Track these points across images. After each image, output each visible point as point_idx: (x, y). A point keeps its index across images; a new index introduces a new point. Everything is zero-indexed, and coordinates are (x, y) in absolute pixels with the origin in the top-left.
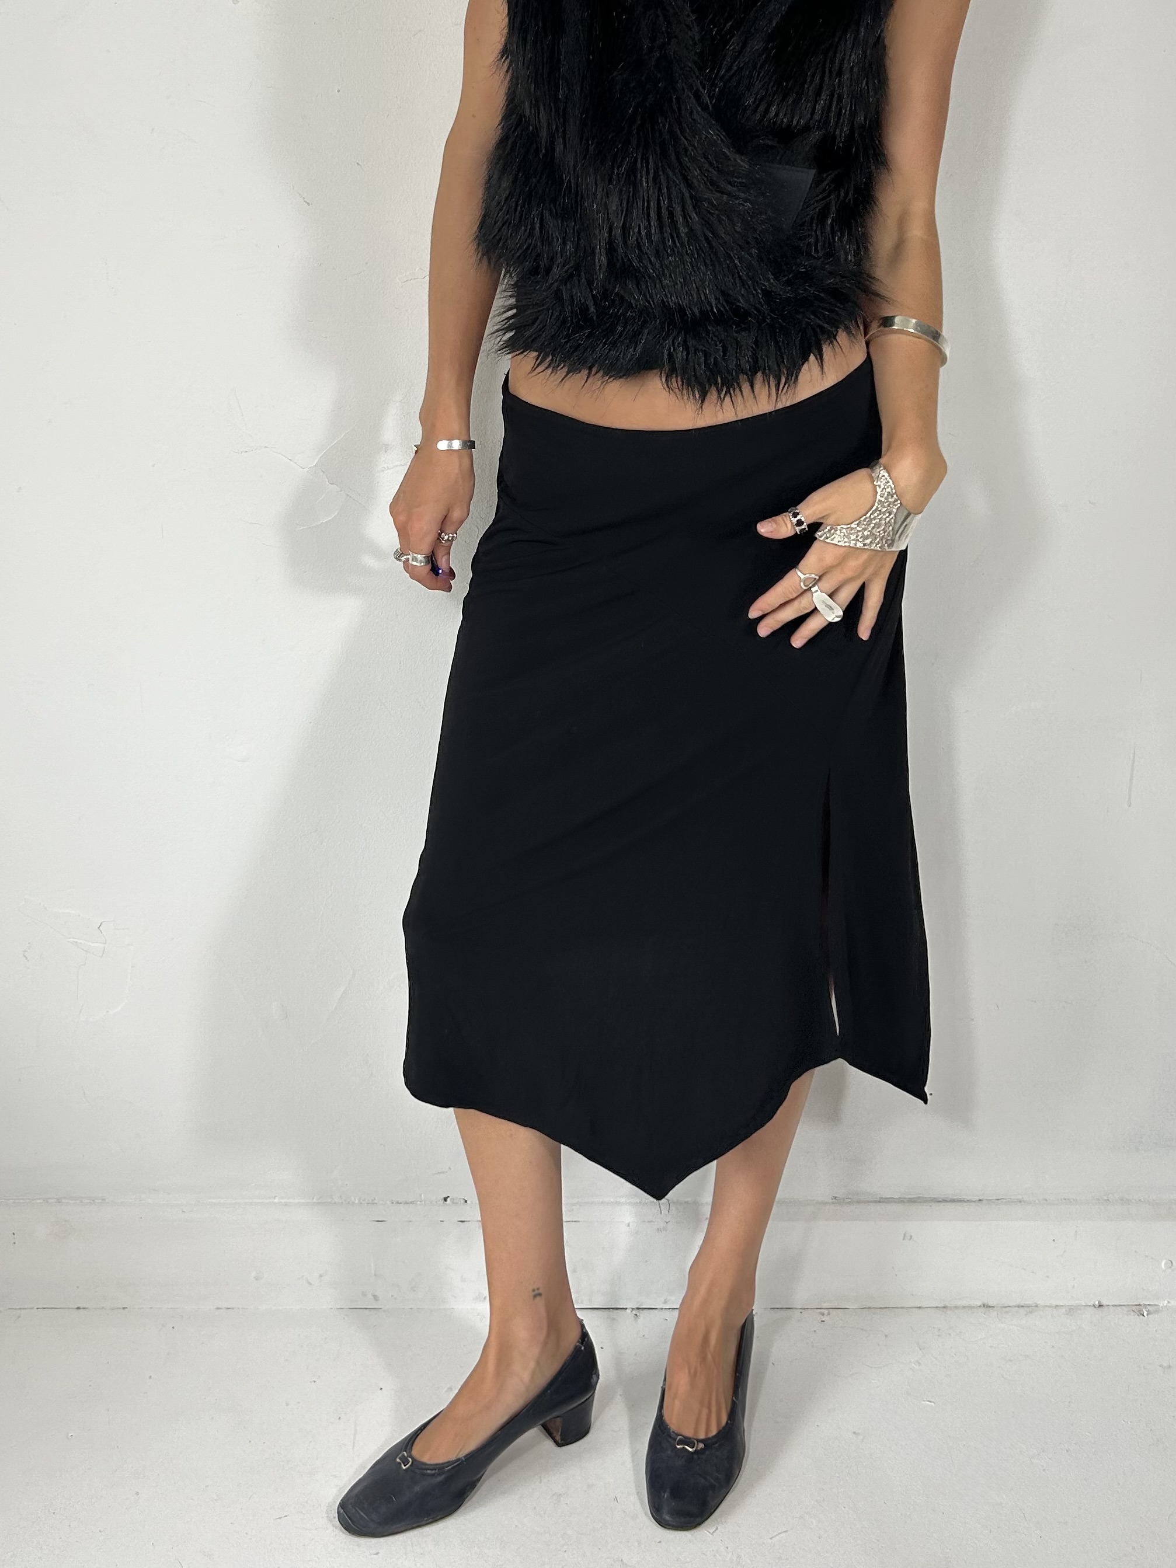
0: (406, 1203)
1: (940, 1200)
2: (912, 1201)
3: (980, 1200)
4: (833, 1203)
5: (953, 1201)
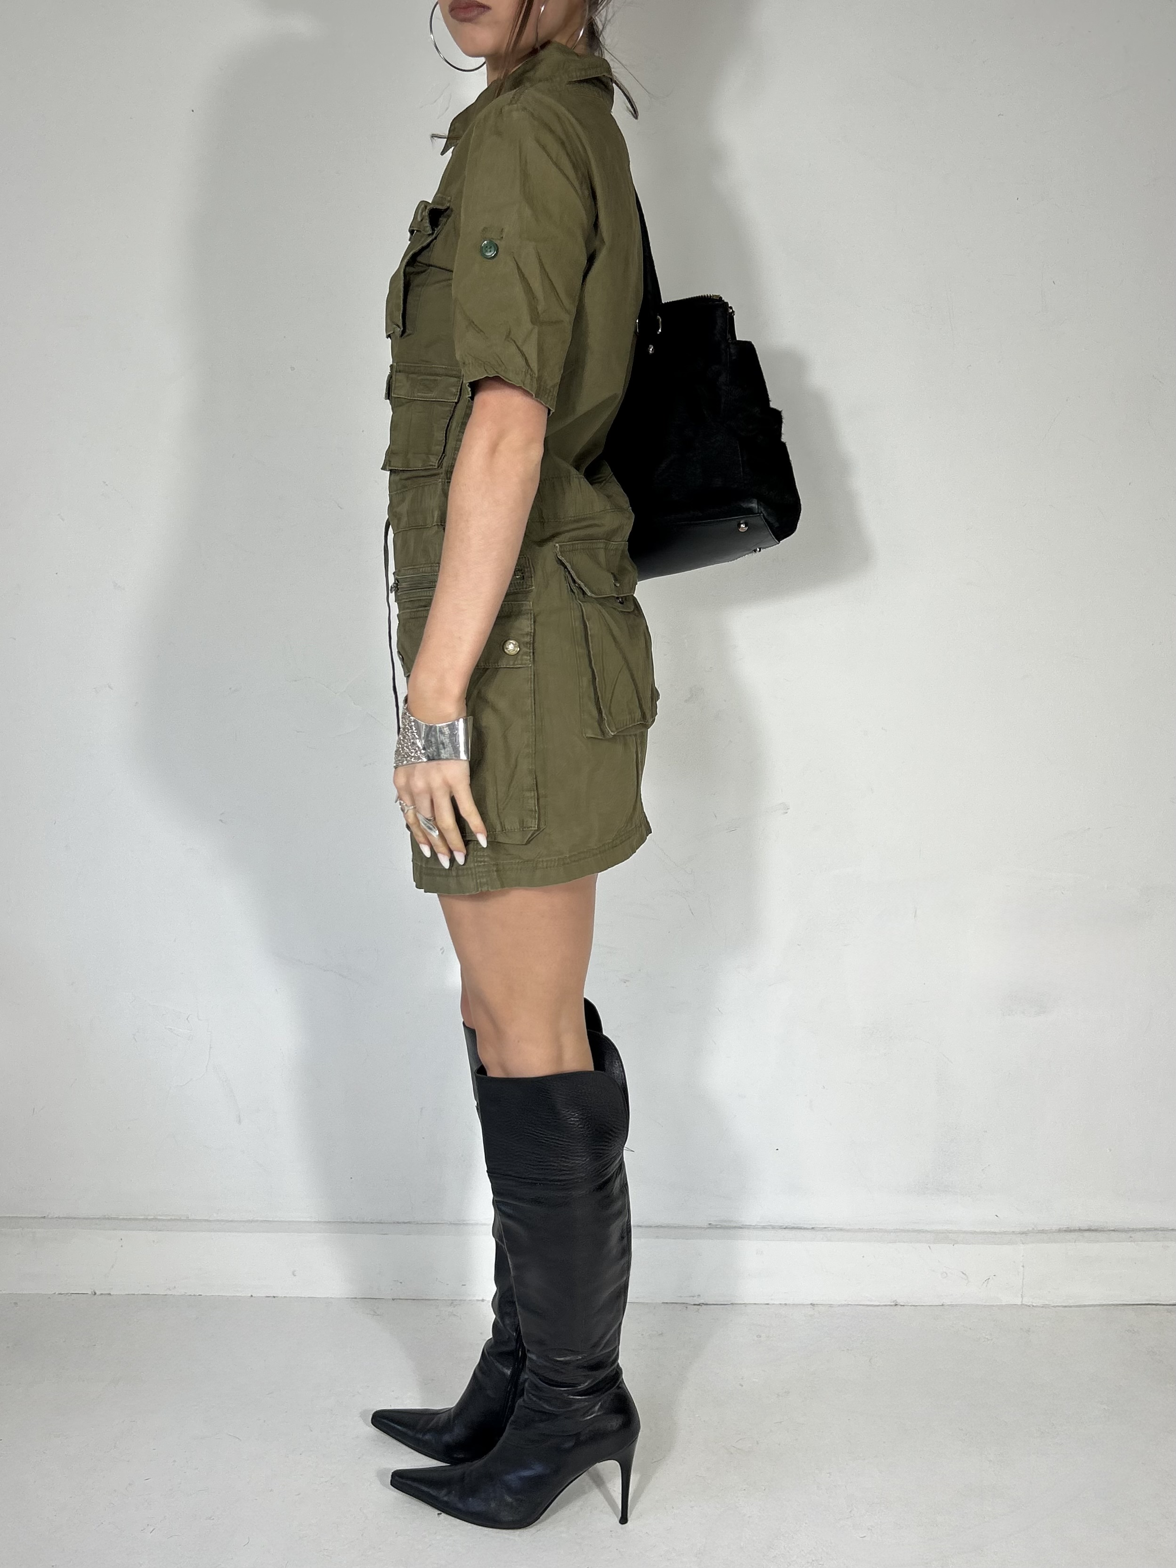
0: (404, 1223)
1: (785, 1227)
2: (764, 1228)
3: (813, 1228)
4: (709, 1228)
5: (793, 1228)
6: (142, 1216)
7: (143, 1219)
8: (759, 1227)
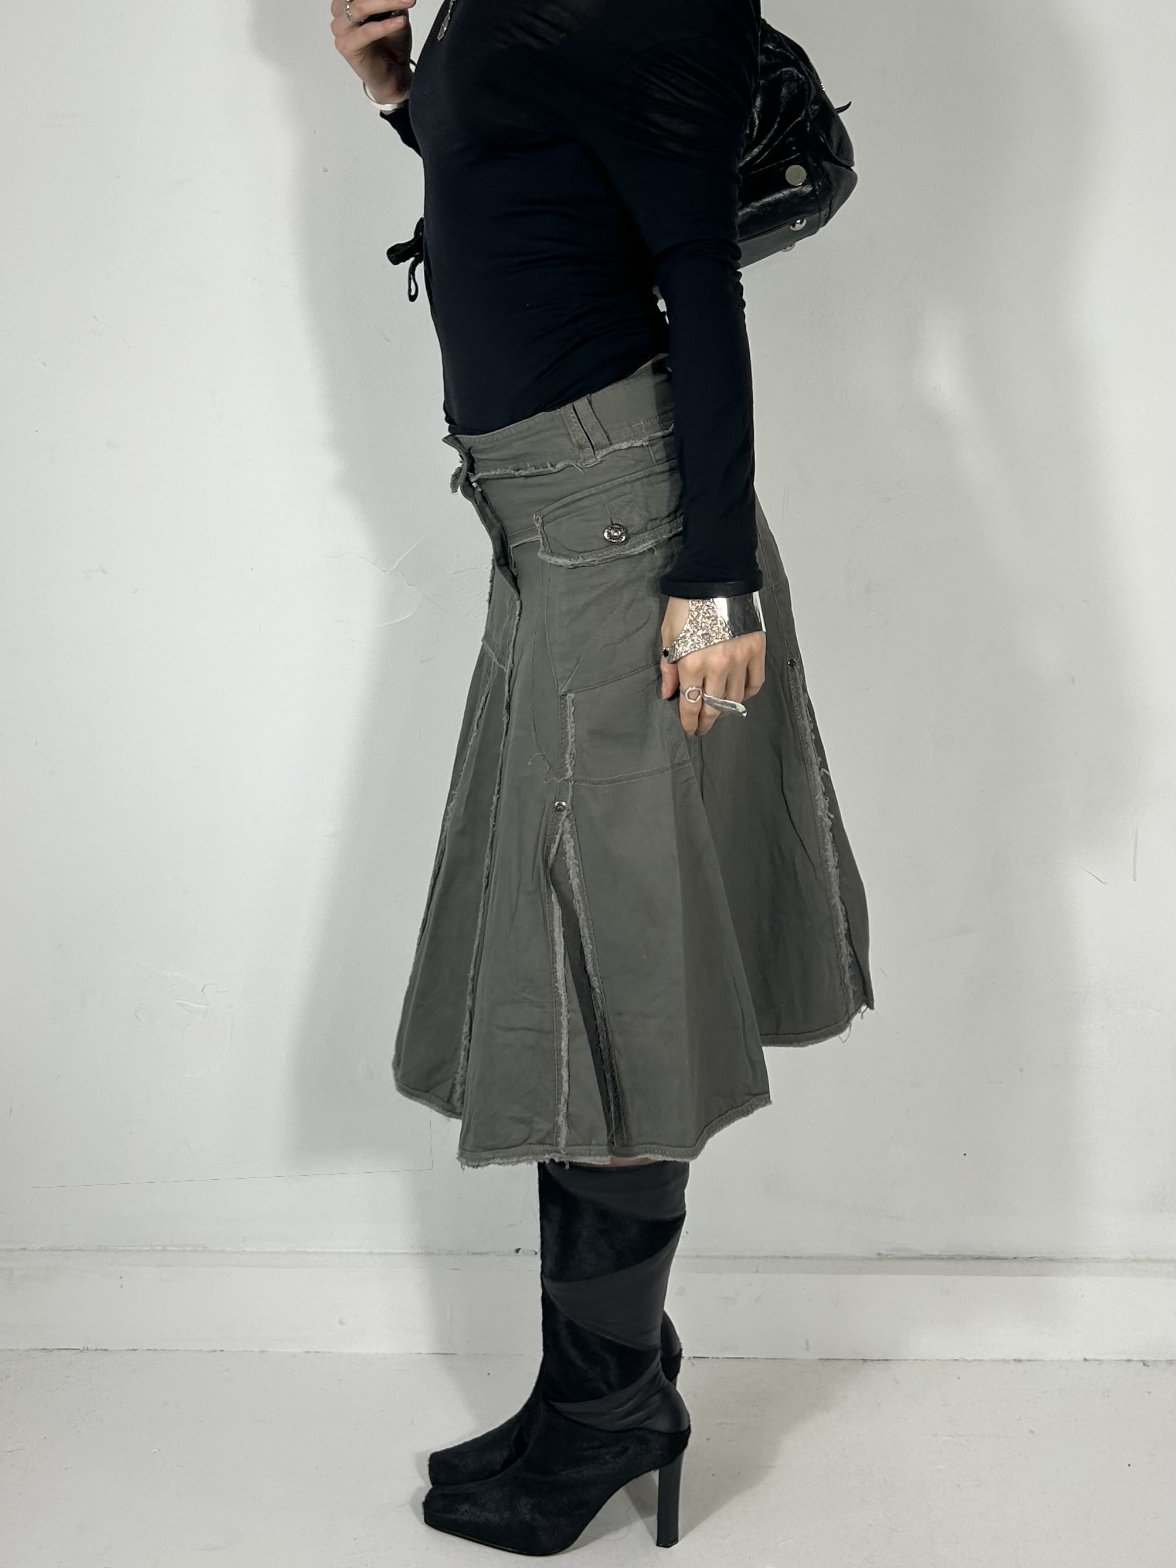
0: (482, 1254)
1: (977, 1257)
2: (951, 1258)
3: (1014, 1258)
4: (877, 1259)
5: (989, 1258)
6: (146, 1246)
7: (147, 1251)
8: (944, 1257)
